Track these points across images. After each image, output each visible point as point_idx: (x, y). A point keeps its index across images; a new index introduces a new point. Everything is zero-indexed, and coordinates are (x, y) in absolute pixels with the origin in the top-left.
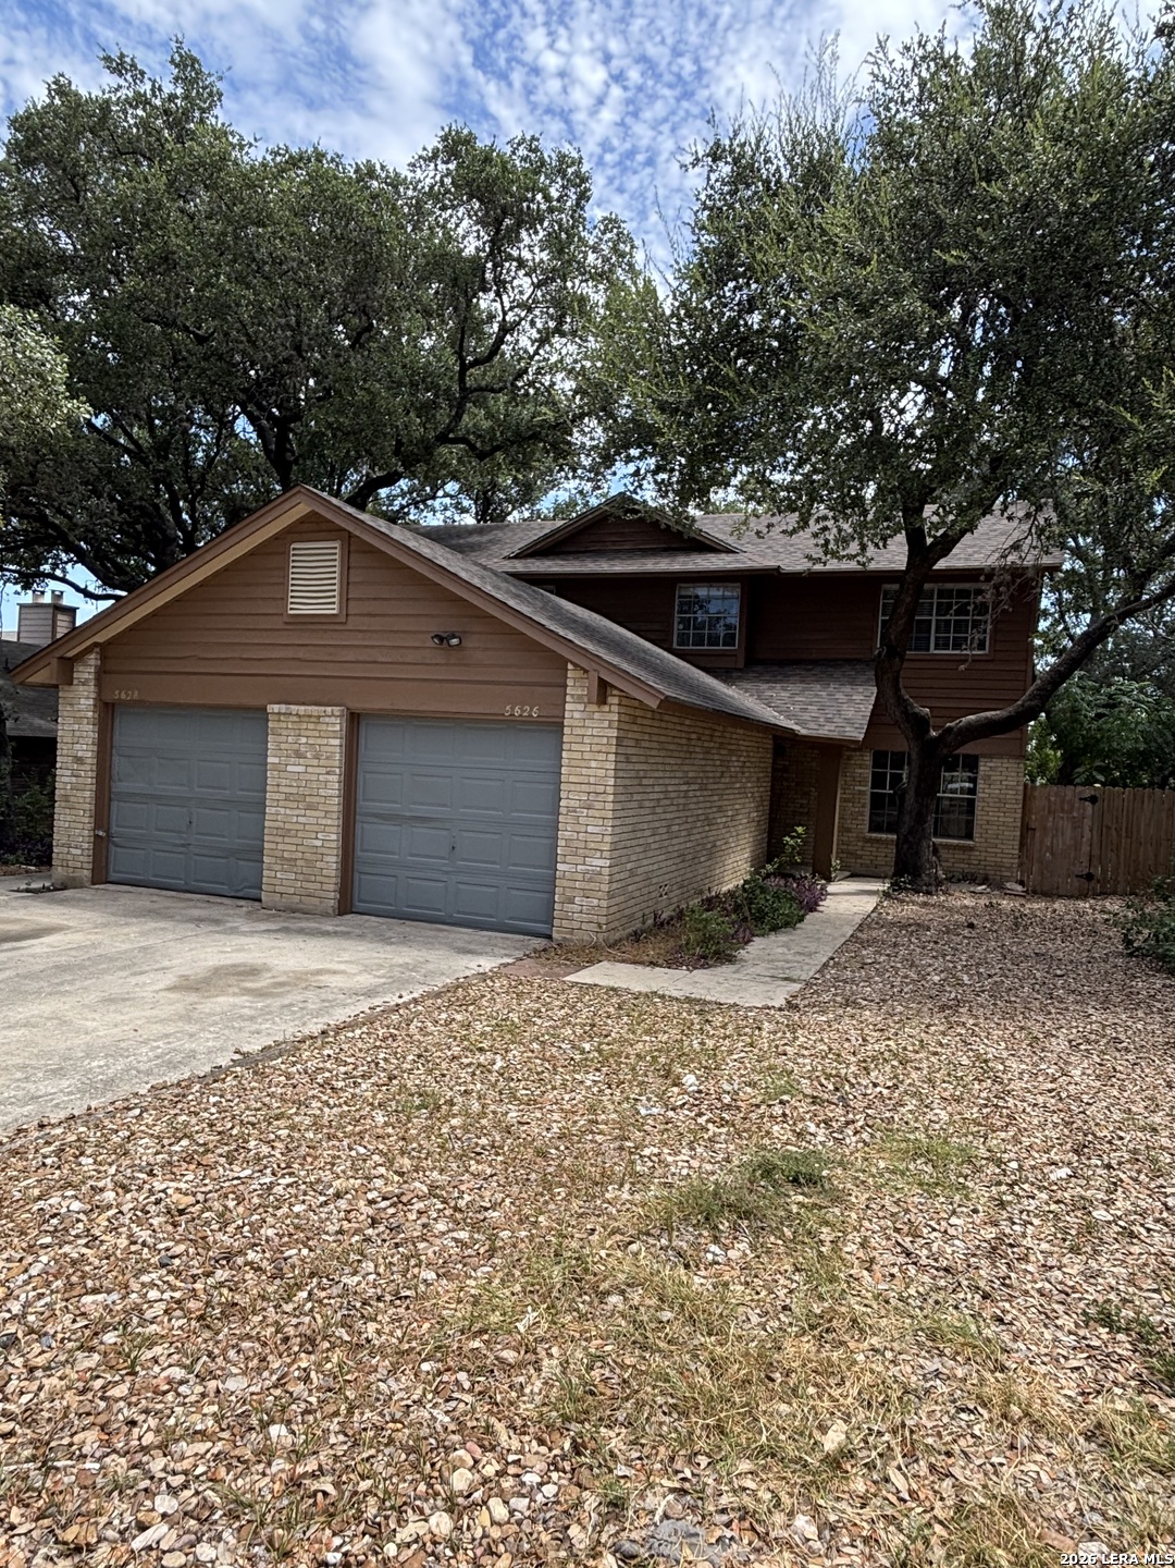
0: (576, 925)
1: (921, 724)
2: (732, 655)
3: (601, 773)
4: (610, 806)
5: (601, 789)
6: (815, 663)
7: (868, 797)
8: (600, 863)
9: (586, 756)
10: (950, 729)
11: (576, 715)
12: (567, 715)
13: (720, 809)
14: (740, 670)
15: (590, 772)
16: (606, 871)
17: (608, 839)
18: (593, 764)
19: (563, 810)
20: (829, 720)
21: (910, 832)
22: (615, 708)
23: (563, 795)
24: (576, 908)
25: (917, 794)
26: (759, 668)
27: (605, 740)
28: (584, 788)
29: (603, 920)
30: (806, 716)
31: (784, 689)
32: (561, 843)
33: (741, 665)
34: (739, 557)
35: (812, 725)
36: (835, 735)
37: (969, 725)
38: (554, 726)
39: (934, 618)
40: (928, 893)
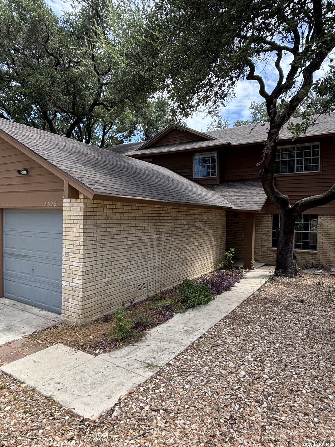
0: (70, 314)
1: (284, 203)
2: (215, 179)
3: (78, 234)
4: (82, 252)
5: (78, 243)
6: (247, 180)
7: (271, 233)
8: (79, 282)
9: (72, 226)
10: (298, 204)
11: (68, 205)
12: (64, 205)
13: (188, 243)
14: (218, 185)
15: (74, 234)
16: (81, 286)
17: (81, 269)
18: (74, 230)
19: (64, 254)
20: (247, 203)
21: (282, 250)
22: (82, 201)
23: (64, 246)
24: (70, 305)
25: (285, 233)
26: (225, 184)
27: (79, 218)
28: (71, 242)
29: (80, 312)
30: (238, 201)
31: (232, 191)
32: (64, 271)
33: (218, 183)
34: (215, 141)
35: (240, 205)
36: (248, 209)
37: (306, 201)
38: (59, 210)
39: (296, 159)
40: (292, 277)
